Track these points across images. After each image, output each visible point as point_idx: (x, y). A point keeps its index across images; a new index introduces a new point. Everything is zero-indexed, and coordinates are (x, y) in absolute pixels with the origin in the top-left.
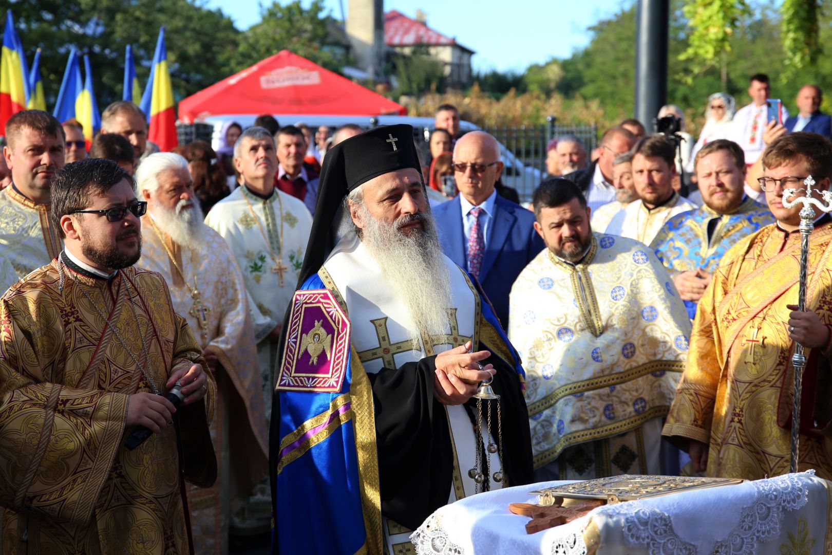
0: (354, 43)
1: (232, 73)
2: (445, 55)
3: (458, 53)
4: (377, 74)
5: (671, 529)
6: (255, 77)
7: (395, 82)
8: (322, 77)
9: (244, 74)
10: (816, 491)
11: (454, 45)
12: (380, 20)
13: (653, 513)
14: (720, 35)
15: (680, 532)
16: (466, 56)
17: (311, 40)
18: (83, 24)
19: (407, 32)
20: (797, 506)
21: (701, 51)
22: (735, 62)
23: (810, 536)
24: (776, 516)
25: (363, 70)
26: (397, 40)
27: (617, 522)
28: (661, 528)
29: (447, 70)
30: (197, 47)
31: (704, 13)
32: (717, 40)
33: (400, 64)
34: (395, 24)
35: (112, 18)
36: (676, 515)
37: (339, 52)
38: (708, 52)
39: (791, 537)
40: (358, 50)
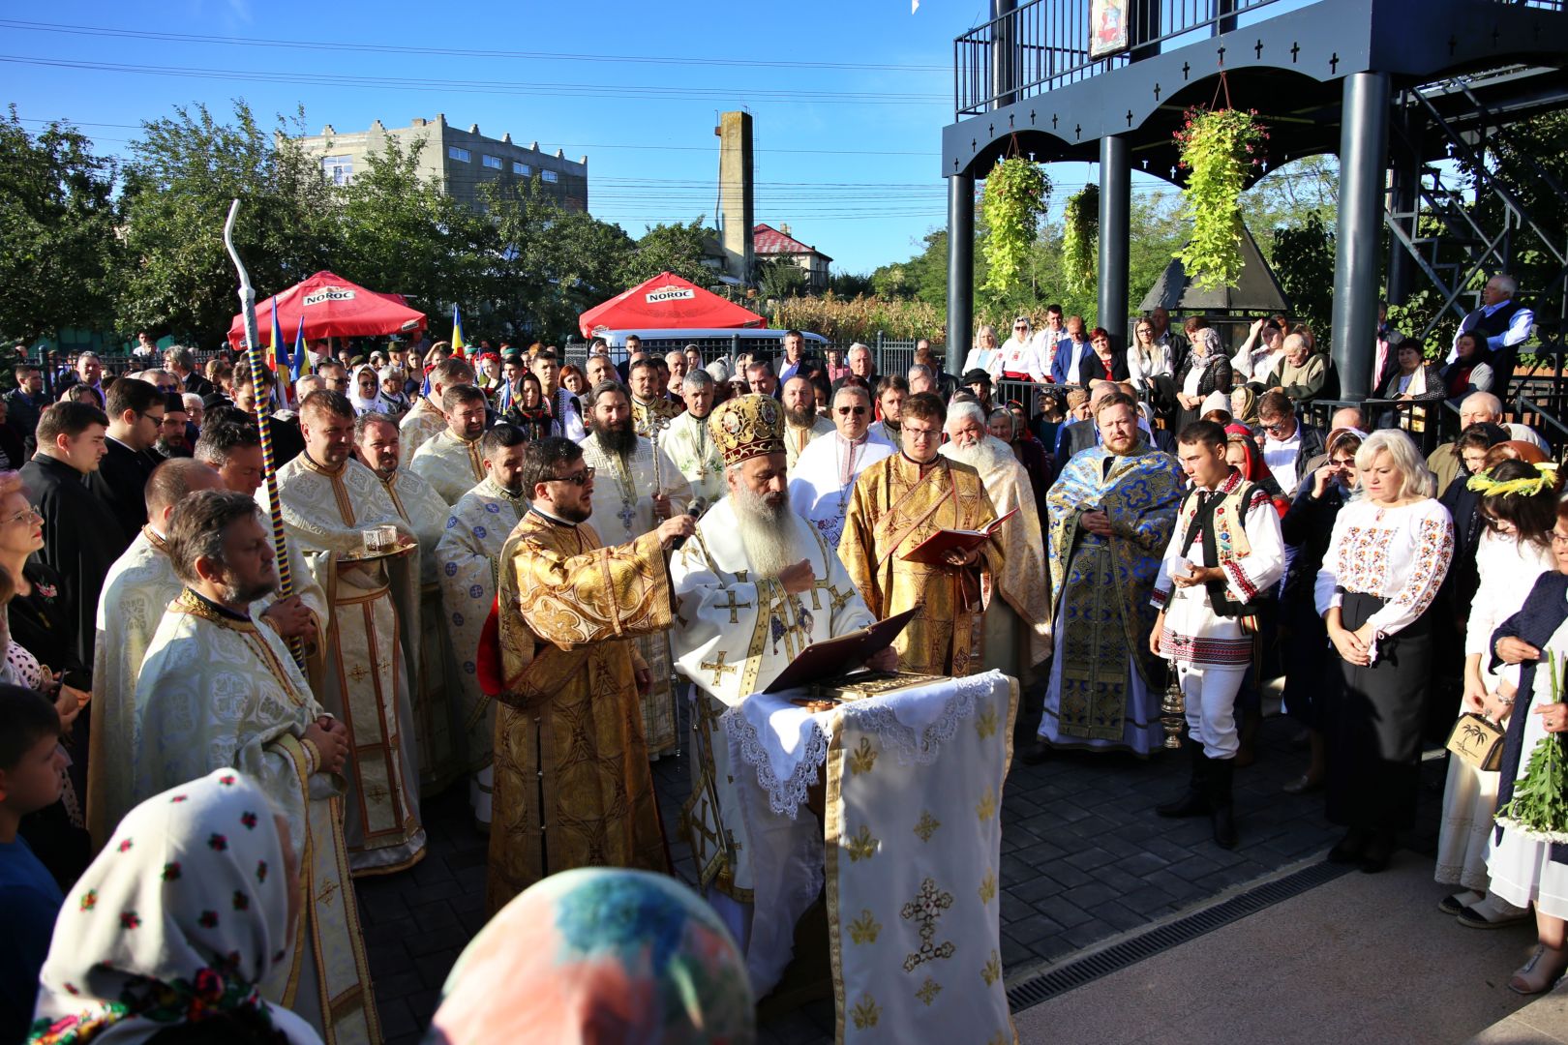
0: (728, 254)
1: (622, 290)
2: (806, 263)
3: (817, 260)
4: (747, 280)
5: (895, 718)
6: (641, 294)
7: (763, 288)
8: (695, 293)
9: (632, 291)
10: (999, 685)
11: (814, 254)
12: (750, 233)
13: (882, 708)
14: (1011, 272)
15: (901, 720)
16: (823, 263)
17: (689, 257)
18: (502, 252)
19: (773, 243)
20: (986, 694)
21: (997, 284)
22: (1042, 272)
23: (996, 715)
24: (971, 702)
25: (737, 277)
26: (765, 250)
27: (855, 715)
28: (887, 717)
29: (807, 275)
30: (596, 264)
31: (999, 254)
32: (1008, 275)
33: (767, 271)
34: (763, 236)
35: (525, 246)
36: (899, 709)
37: (715, 264)
38: (1002, 285)
39: (983, 717)
40: (732, 260)
